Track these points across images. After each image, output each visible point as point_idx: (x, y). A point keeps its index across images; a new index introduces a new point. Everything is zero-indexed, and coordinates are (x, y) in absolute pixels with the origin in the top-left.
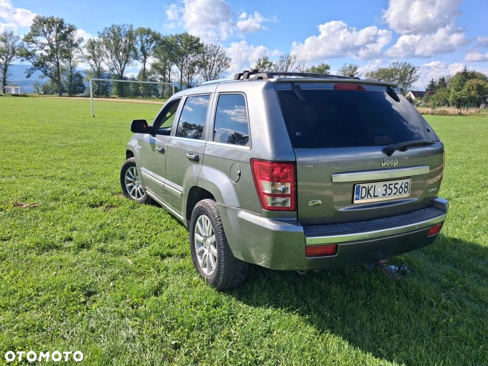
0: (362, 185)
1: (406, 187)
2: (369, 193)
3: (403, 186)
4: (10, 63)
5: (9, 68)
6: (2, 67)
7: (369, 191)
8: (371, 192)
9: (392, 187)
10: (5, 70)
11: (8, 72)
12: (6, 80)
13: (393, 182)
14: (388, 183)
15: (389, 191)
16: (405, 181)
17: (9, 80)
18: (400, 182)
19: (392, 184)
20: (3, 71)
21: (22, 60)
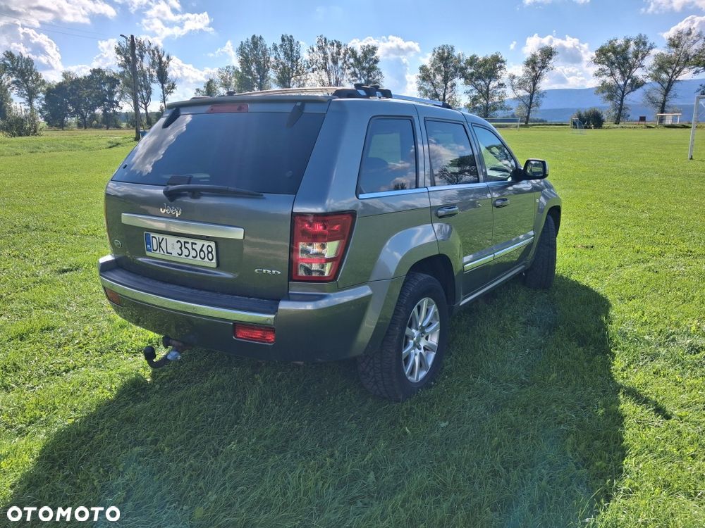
0: (152, 235)
1: (209, 252)
2: (160, 246)
3: (205, 249)
4: (677, 79)
5: (675, 85)
6: (664, 85)
7: (160, 243)
8: (163, 245)
9: (189, 246)
10: (667, 90)
11: (671, 93)
12: (667, 103)
13: (191, 241)
14: (183, 240)
15: (185, 252)
16: (207, 243)
17: (670, 104)
18: (199, 243)
19: (188, 243)
20: (664, 91)
21: (697, 72)
